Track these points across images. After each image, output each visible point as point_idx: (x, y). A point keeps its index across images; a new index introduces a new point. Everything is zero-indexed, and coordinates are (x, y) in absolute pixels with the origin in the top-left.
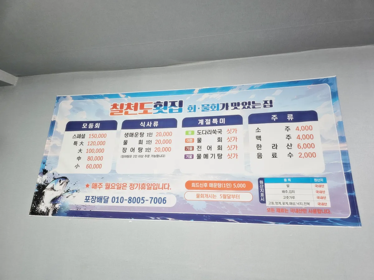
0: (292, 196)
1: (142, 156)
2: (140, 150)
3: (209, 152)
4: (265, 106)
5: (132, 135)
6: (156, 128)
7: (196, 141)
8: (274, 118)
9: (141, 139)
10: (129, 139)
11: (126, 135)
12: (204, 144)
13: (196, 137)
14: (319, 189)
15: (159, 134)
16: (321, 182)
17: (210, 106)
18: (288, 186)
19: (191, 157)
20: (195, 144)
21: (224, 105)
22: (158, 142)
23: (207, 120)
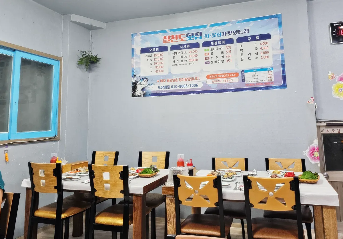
0: (257, 78)
1: (183, 64)
2: (182, 61)
3: (217, 60)
4: (245, 33)
5: (177, 53)
6: (189, 48)
7: (210, 54)
8: (250, 39)
9: (182, 55)
10: (175, 55)
11: (174, 53)
12: (214, 56)
13: (210, 52)
14: (269, 73)
15: (191, 52)
16: (271, 70)
17: (217, 34)
18: (255, 73)
19: (208, 63)
20: (210, 56)
21: (224, 33)
22: (191, 56)
23: (215, 42)
